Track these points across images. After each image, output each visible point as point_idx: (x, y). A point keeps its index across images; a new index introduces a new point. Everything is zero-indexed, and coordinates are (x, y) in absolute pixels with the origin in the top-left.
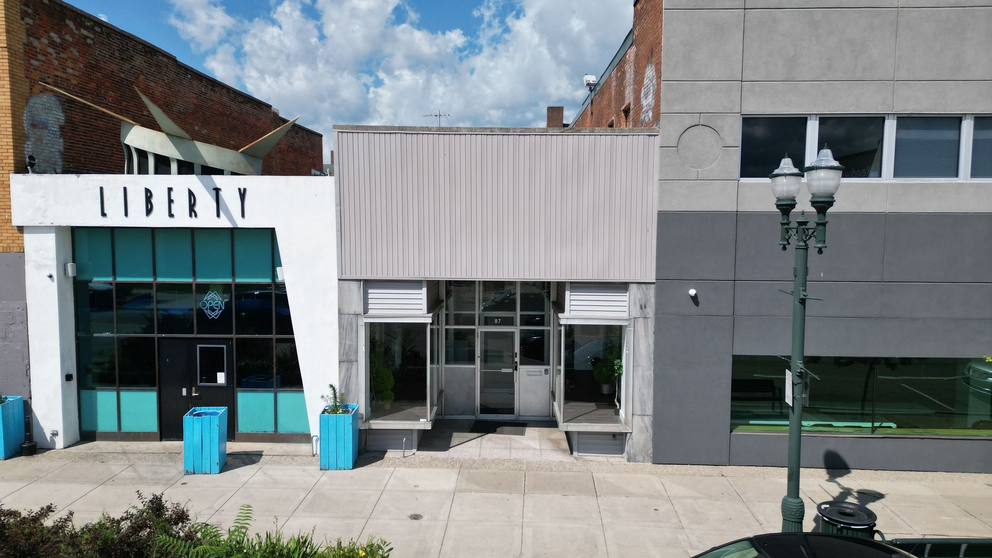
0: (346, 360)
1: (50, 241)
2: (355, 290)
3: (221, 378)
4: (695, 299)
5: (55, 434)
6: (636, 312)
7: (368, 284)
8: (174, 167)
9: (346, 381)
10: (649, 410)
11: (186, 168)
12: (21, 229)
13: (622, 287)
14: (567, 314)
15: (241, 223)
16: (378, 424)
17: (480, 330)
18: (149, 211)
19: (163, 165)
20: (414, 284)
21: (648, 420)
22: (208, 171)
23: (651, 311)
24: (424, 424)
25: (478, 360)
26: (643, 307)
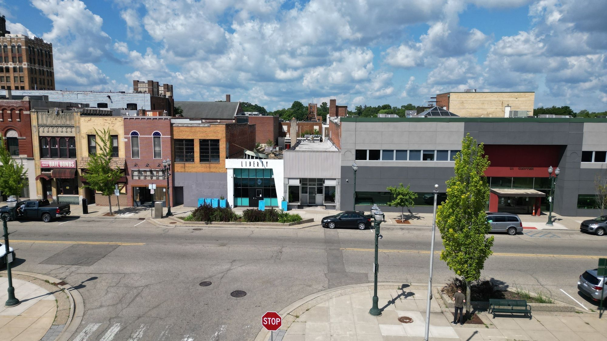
0: (285, 192)
1: (232, 171)
2: (287, 180)
3: (261, 196)
4: (348, 181)
5: (232, 206)
6: (337, 184)
7: (289, 179)
8: (255, 158)
9: (285, 196)
10: (340, 201)
11: (257, 158)
12: (227, 169)
13: (335, 179)
14: (325, 184)
15: (267, 168)
16: (290, 204)
17: (308, 187)
18: (250, 166)
19: (253, 157)
20: (297, 179)
21: (339, 203)
22: (261, 158)
23: (340, 183)
24: (299, 204)
25: (308, 193)
26: (338, 183)
